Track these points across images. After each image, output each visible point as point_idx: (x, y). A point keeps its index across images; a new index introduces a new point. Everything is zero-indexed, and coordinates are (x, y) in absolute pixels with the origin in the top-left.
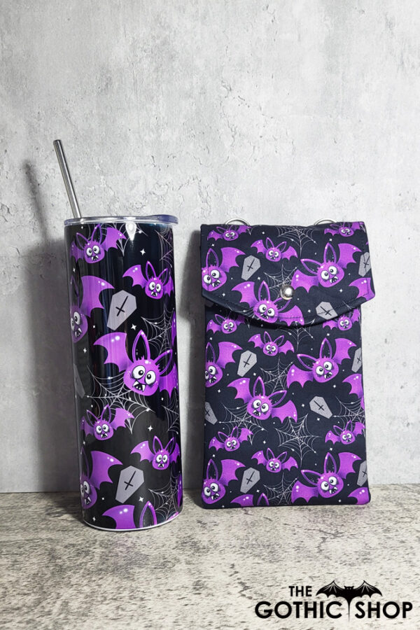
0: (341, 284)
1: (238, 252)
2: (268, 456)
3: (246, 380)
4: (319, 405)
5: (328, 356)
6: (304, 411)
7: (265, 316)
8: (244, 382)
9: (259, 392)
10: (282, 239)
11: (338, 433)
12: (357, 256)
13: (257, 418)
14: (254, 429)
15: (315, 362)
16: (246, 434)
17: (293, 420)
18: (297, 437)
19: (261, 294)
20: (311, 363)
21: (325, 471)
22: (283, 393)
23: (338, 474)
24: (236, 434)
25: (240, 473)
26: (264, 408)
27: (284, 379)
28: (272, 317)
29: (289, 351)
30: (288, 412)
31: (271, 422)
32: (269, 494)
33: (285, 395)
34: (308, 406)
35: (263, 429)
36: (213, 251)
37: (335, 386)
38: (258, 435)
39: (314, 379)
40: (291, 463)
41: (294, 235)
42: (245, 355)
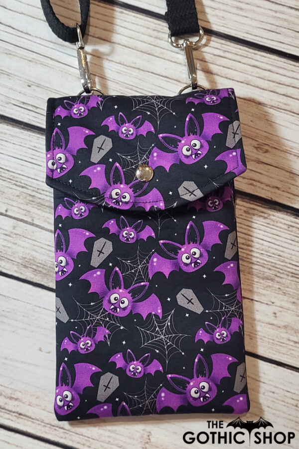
0: (205, 160)
1: (87, 132)
2: (128, 359)
3: (101, 272)
4: (187, 299)
5: (195, 241)
6: (170, 306)
7: (117, 202)
8: (99, 273)
9: (117, 285)
10: (137, 113)
11: (210, 331)
12: (224, 126)
13: (115, 314)
14: (111, 328)
15: (180, 249)
16: (103, 333)
17: (157, 316)
18: (162, 336)
19: (113, 178)
20: (176, 251)
21: (195, 376)
22: (144, 286)
23: (210, 379)
24: (91, 334)
25: (96, 378)
26: (123, 303)
27: (145, 269)
28: (127, 203)
29: (150, 238)
30: (152, 307)
31: (132, 319)
32: (130, 402)
33: (147, 288)
34: (174, 300)
35: (122, 328)
36: (59, 131)
37: (205, 276)
38: (116, 336)
39: (180, 269)
40: (155, 367)
41: (151, 107)
42: (99, 244)
